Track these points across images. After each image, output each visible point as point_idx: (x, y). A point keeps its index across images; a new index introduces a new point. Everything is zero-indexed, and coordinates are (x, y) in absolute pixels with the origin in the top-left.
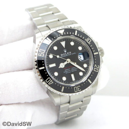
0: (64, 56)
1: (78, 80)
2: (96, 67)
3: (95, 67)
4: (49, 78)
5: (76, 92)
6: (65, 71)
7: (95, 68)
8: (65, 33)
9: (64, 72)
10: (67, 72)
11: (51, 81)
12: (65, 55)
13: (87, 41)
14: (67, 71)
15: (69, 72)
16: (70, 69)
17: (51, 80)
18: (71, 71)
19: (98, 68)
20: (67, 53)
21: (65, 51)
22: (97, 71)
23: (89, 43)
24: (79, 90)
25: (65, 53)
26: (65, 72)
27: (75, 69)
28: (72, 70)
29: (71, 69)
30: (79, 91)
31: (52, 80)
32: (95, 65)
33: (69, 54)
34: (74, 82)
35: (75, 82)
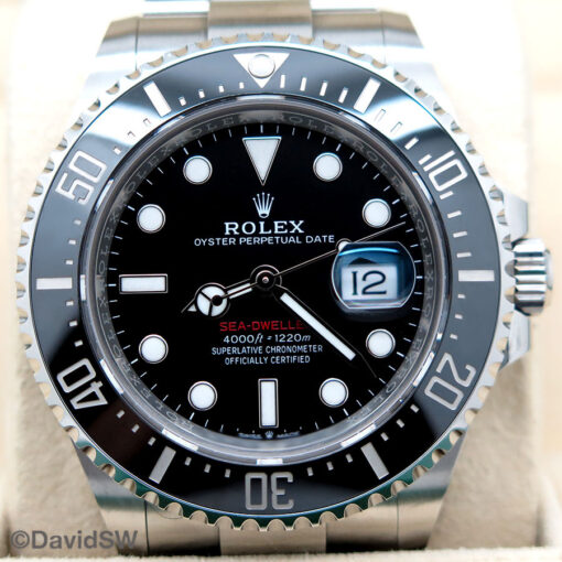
0: (242, 235)
1: (303, 433)
2: (447, 375)
3: (439, 370)
4: (85, 362)
5: (256, 508)
6: (226, 345)
7: (435, 380)
8: (283, 77)
9: (215, 351)
10: (235, 356)
11: (96, 387)
12: (257, 234)
13: (432, 176)
14: (240, 345)
15: (252, 361)
16: (265, 343)
17: (96, 380)
18: (264, 354)
19: (466, 384)
20: (269, 226)
21: (264, 210)
22: (452, 402)
23: (440, 188)
24: (281, 500)
25: (257, 219)
26: (223, 350)
27: (303, 348)
28: (278, 349)
29: (273, 343)
30: (276, 506)
31: (100, 384)
32: (447, 357)
33: (289, 235)
34: (269, 435)
35: (274, 438)
